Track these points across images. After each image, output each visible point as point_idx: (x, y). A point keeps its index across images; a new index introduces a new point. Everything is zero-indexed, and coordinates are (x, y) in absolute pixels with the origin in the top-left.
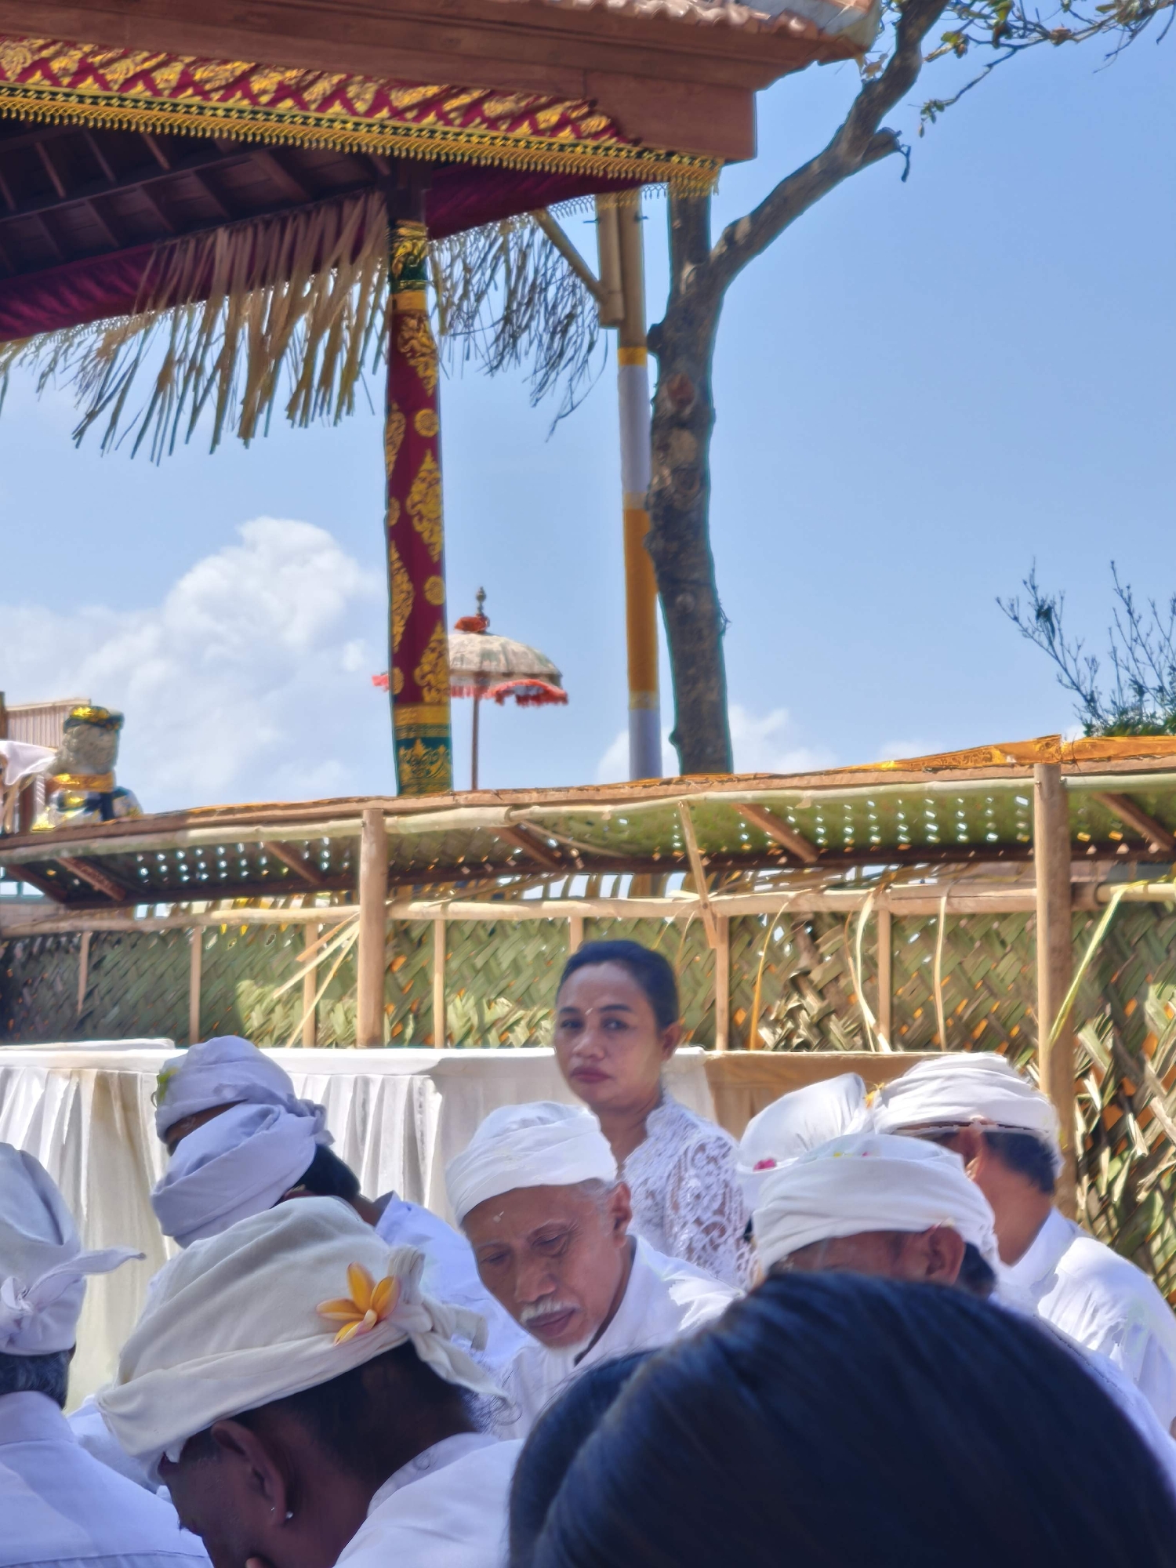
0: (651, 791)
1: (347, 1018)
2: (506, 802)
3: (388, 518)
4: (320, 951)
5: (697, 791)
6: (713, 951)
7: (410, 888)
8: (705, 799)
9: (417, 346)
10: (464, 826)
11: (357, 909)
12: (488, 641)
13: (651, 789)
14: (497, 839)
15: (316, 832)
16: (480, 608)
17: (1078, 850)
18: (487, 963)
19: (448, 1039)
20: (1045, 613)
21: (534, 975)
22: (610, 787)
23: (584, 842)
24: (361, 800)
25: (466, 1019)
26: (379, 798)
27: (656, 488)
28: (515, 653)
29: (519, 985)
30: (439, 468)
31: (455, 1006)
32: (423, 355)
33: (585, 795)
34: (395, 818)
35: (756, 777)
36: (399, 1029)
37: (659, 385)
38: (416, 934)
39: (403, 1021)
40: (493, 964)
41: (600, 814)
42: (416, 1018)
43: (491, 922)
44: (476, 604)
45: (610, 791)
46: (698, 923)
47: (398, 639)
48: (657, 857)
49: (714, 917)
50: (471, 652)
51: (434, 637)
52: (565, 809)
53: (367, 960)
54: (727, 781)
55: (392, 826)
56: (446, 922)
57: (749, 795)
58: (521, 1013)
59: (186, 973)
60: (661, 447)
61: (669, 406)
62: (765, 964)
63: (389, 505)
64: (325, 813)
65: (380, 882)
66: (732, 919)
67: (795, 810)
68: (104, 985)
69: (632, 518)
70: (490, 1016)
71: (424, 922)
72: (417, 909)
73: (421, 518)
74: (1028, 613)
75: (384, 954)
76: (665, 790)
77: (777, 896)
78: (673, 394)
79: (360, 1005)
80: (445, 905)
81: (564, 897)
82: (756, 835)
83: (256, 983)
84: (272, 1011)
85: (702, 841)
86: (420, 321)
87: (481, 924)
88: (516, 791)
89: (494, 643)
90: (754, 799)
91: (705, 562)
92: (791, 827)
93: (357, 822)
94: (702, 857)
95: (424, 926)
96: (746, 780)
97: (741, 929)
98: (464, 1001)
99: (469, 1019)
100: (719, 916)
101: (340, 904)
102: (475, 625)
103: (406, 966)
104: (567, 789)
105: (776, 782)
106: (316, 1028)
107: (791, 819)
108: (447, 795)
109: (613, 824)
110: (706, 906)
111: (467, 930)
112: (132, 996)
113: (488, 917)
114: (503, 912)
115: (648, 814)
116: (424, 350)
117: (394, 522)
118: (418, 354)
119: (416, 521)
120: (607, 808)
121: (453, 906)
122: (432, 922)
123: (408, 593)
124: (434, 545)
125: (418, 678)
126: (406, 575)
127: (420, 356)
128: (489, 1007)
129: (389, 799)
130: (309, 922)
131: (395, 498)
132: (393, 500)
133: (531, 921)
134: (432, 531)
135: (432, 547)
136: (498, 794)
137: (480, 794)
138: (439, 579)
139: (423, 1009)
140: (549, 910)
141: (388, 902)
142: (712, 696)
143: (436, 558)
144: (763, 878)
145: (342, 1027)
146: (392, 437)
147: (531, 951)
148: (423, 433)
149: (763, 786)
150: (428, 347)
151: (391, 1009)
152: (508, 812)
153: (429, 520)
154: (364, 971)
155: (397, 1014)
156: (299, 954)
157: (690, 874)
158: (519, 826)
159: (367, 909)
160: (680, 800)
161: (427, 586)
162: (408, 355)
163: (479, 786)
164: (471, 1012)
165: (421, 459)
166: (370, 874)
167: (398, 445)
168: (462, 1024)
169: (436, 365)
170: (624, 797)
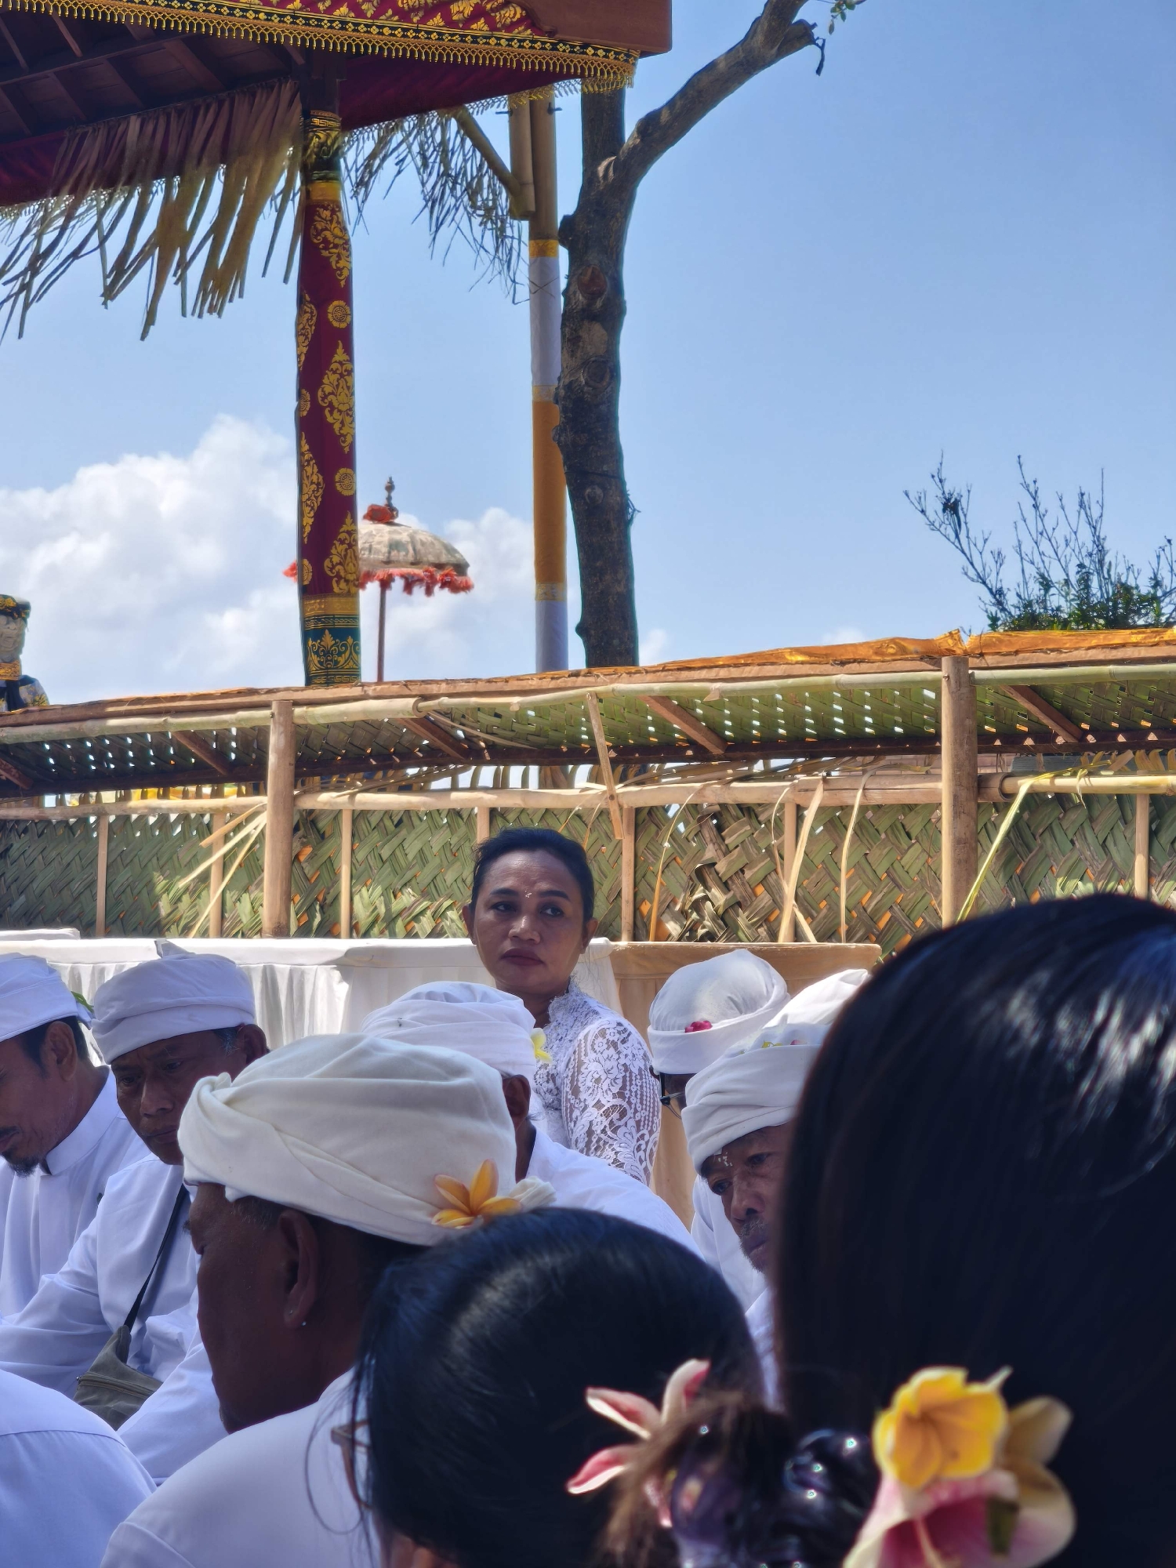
0: (559, 683)
1: (253, 908)
2: (414, 693)
3: (298, 410)
4: (226, 838)
5: (605, 683)
6: (620, 842)
7: (317, 779)
8: (613, 690)
9: (330, 238)
10: (372, 717)
11: (264, 799)
12: (395, 532)
13: (559, 681)
14: (405, 730)
15: (225, 722)
16: (389, 498)
17: (984, 743)
18: (393, 854)
19: (354, 930)
20: (951, 506)
21: (441, 866)
22: (518, 679)
23: (492, 733)
24: (270, 691)
25: (373, 908)
26: (287, 689)
27: (565, 381)
28: (423, 544)
29: (424, 877)
30: (351, 360)
31: (361, 897)
32: (336, 246)
33: (493, 687)
34: (304, 709)
35: (664, 668)
36: (305, 918)
37: (569, 277)
38: (322, 824)
39: (310, 911)
40: (399, 854)
41: (508, 705)
42: (323, 908)
43: (399, 811)
44: (385, 494)
45: (519, 682)
46: (603, 812)
47: (308, 529)
48: (564, 748)
49: (621, 807)
50: (379, 543)
51: (345, 528)
52: (474, 700)
53: (273, 850)
54: (635, 673)
55: (301, 717)
56: (354, 812)
57: (657, 686)
58: (426, 904)
59: (94, 861)
60: (572, 341)
61: (580, 299)
62: (671, 855)
63: (299, 395)
64: (233, 703)
65: (288, 772)
66: (638, 811)
67: (703, 702)
69: (541, 410)
70: (397, 905)
71: (331, 811)
72: (325, 799)
73: (331, 407)
74: (935, 506)
75: (291, 844)
76: (572, 682)
77: (683, 788)
78: (584, 287)
79: (268, 894)
80: (353, 796)
81: (473, 787)
82: (663, 727)
83: (165, 874)
84: (179, 900)
85: (609, 733)
86: (333, 212)
87: (388, 813)
88: (426, 682)
89: (401, 533)
90: (662, 690)
91: (614, 455)
92: (698, 719)
93: (266, 712)
94: (609, 748)
95: (332, 816)
96: (654, 672)
97: (646, 819)
98: (370, 891)
99: (376, 908)
100: (625, 806)
101: (247, 795)
102: (383, 515)
103: (312, 857)
104: (476, 681)
105: (685, 674)
106: (223, 918)
107: (699, 711)
108: (356, 686)
109: (520, 716)
110: (612, 797)
111: (374, 820)
112: (38, 885)
113: (395, 807)
114: (410, 803)
115: (556, 706)
116: (337, 241)
117: (305, 413)
118: (331, 245)
119: (327, 412)
120: (515, 700)
121: (360, 797)
122: (340, 811)
123: (318, 484)
124: (345, 436)
125: (327, 570)
126: (315, 467)
127: (333, 248)
128: (395, 897)
129: (297, 690)
130: (215, 812)
131: (307, 390)
132: (304, 391)
133: (438, 810)
134: (342, 423)
135: (343, 438)
136: (406, 685)
137: (386, 686)
138: (349, 471)
139: (329, 899)
140: (456, 801)
141: (296, 793)
142: (620, 589)
143: (347, 450)
144: (669, 770)
145: (249, 917)
146: (303, 329)
147: (437, 841)
148: (335, 324)
149: (670, 678)
150: (341, 238)
151: (297, 898)
152: (416, 703)
153: (340, 411)
154: (270, 861)
155: (302, 904)
156: (204, 838)
157: (597, 766)
158: (426, 718)
159: (275, 800)
160: (589, 692)
161: (337, 478)
162: (321, 246)
163: (386, 678)
164: (377, 902)
165: (334, 352)
166: (278, 766)
167: (310, 336)
168: (368, 914)
169: (349, 256)
170: (533, 688)
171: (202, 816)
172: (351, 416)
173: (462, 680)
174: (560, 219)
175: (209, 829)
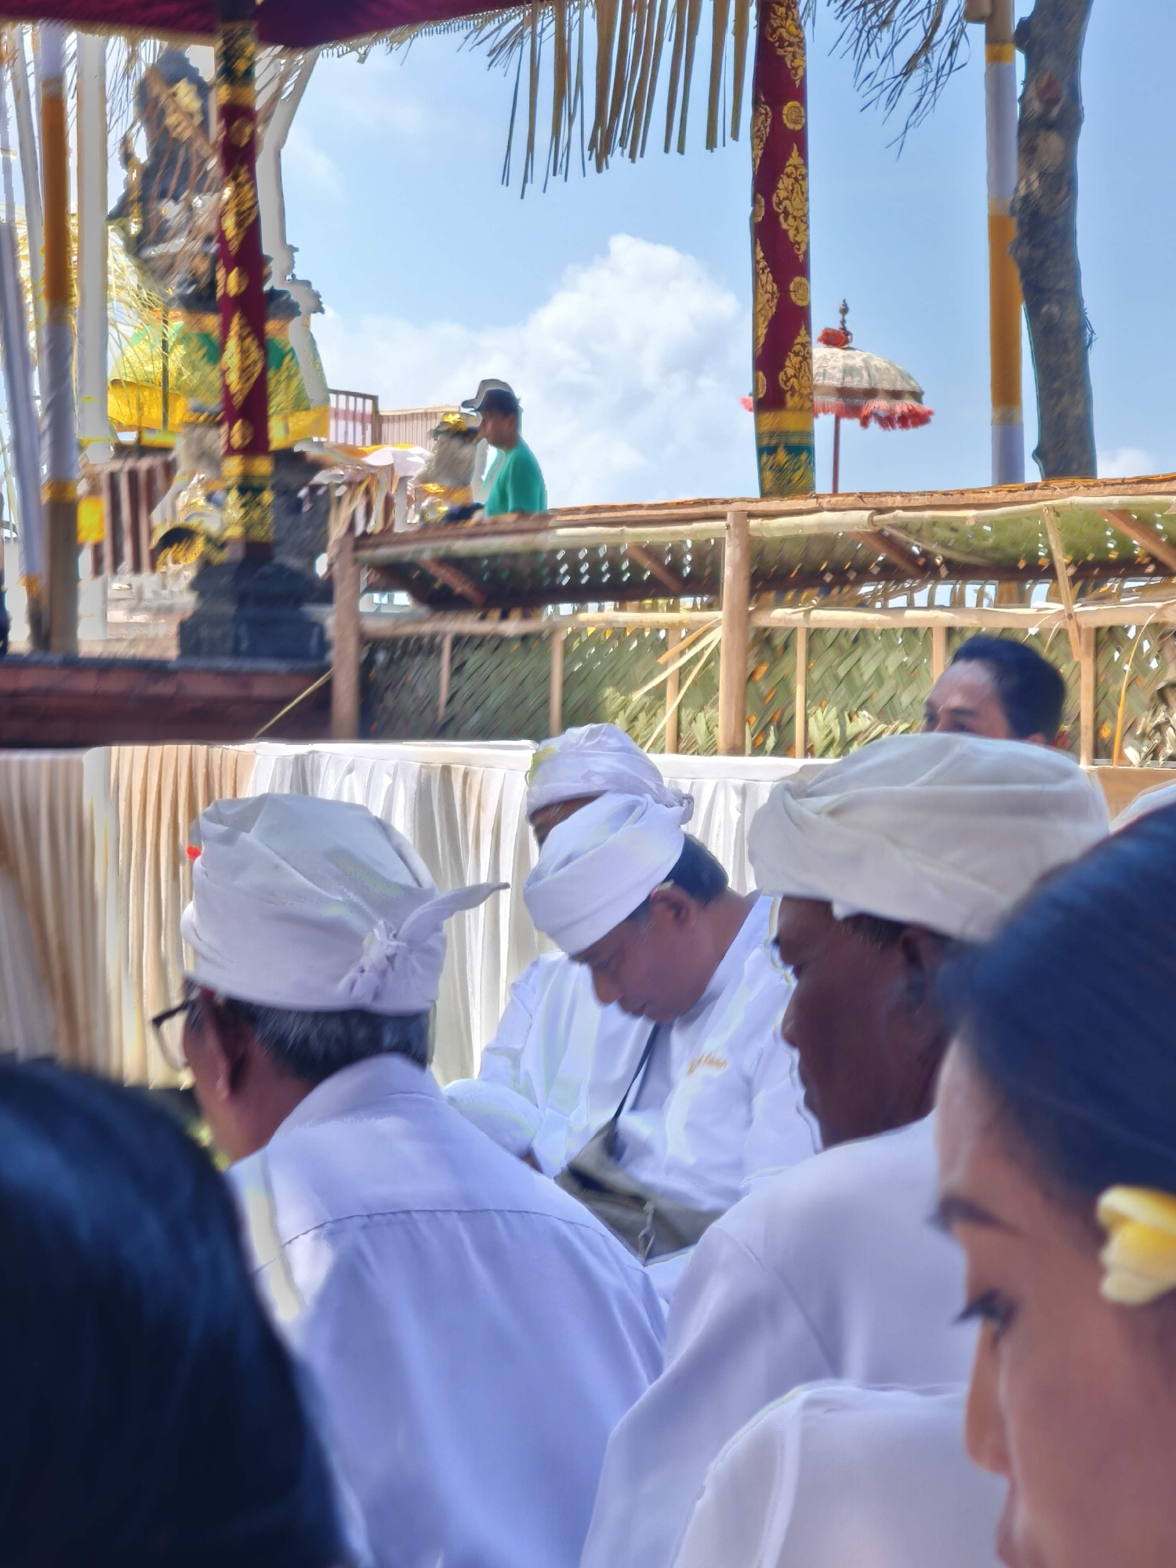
0: (1016, 496)
1: (708, 728)
2: (869, 506)
3: (754, 215)
4: (682, 653)
5: (1061, 497)
6: (1078, 664)
7: (772, 595)
8: (1071, 504)
9: (785, 36)
10: (828, 530)
11: (718, 615)
12: (849, 356)
13: (1016, 494)
14: (860, 545)
15: (680, 533)
16: (843, 322)
18: (849, 672)
19: (809, 751)
21: (897, 686)
22: (974, 491)
23: (948, 548)
24: (726, 502)
25: (826, 732)
26: (743, 500)
27: (1022, 192)
28: (878, 369)
29: (881, 697)
30: (806, 164)
31: (816, 719)
32: (791, 45)
33: (949, 500)
34: (760, 520)
35: (1123, 482)
36: (760, 740)
37: (1026, 83)
38: (778, 641)
39: (764, 731)
40: (855, 673)
41: (964, 519)
42: (779, 728)
43: (854, 630)
44: (839, 317)
45: (975, 495)
46: (1061, 632)
47: (762, 340)
48: (1022, 565)
49: (1079, 628)
50: (834, 368)
51: (799, 340)
52: (928, 514)
53: (728, 667)
54: (1093, 486)
55: (756, 529)
56: (808, 629)
57: (1116, 500)
58: (882, 727)
59: (547, 677)
60: (1029, 151)
61: (1036, 106)
62: (1130, 677)
63: (755, 201)
64: (689, 514)
65: (743, 586)
66: (1098, 630)
67: (1163, 516)
68: (466, 690)
69: (997, 225)
70: (851, 729)
71: (786, 629)
72: (780, 616)
73: (786, 213)
75: (746, 662)
76: (1031, 496)
77: (1143, 607)
78: (1041, 94)
79: (722, 714)
80: (807, 613)
81: (931, 605)
82: (1123, 543)
83: (619, 690)
84: (635, 718)
85: (1069, 548)
86: (788, 8)
87: (843, 632)
88: (879, 494)
89: (856, 358)
90: (1121, 504)
91: (1072, 272)
92: (1158, 534)
93: (722, 524)
94: (1068, 566)
95: (786, 634)
96: (1113, 485)
97: (1106, 638)
98: (825, 713)
99: (831, 732)
100: (1083, 627)
101: (702, 610)
102: (837, 339)
103: (768, 674)
104: (932, 493)
105: (1145, 487)
106: (678, 737)
107: (1159, 527)
108: (811, 497)
109: (977, 530)
110: (1070, 616)
111: (830, 637)
112: (493, 701)
113: (850, 626)
114: (865, 621)
115: (1013, 519)
116: (792, 39)
117: (760, 219)
118: (786, 43)
119: (781, 218)
120: (971, 513)
121: (815, 614)
122: (795, 630)
123: (773, 294)
124: (799, 244)
125: (781, 383)
126: (770, 275)
127: (788, 46)
128: (851, 719)
129: (751, 501)
130: (672, 628)
131: (763, 195)
132: (759, 196)
133: (893, 629)
134: (797, 229)
135: (797, 246)
136: (861, 497)
137: (841, 498)
138: (804, 280)
139: (785, 720)
140: (912, 620)
141: (751, 609)
142: (1077, 411)
143: (801, 258)
144: (1129, 590)
145: (704, 737)
146: (759, 130)
147: (892, 663)
148: (790, 126)
149: (1130, 492)
150: (797, 36)
151: (753, 719)
152: (871, 516)
153: (795, 218)
154: (725, 678)
155: (758, 725)
156: (661, 656)
157: (1055, 585)
158: (882, 530)
159: (731, 615)
160: (1046, 506)
161: (792, 287)
162: (776, 45)
163: (840, 491)
164: (832, 725)
165: (788, 155)
166: (734, 578)
167: (764, 139)
168: (823, 737)
169: (804, 55)
170: (988, 502)
171: (658, 630)
172: (806, 223)
173: (917, 494)
174: (1017, 22)
175: (664, 645)
